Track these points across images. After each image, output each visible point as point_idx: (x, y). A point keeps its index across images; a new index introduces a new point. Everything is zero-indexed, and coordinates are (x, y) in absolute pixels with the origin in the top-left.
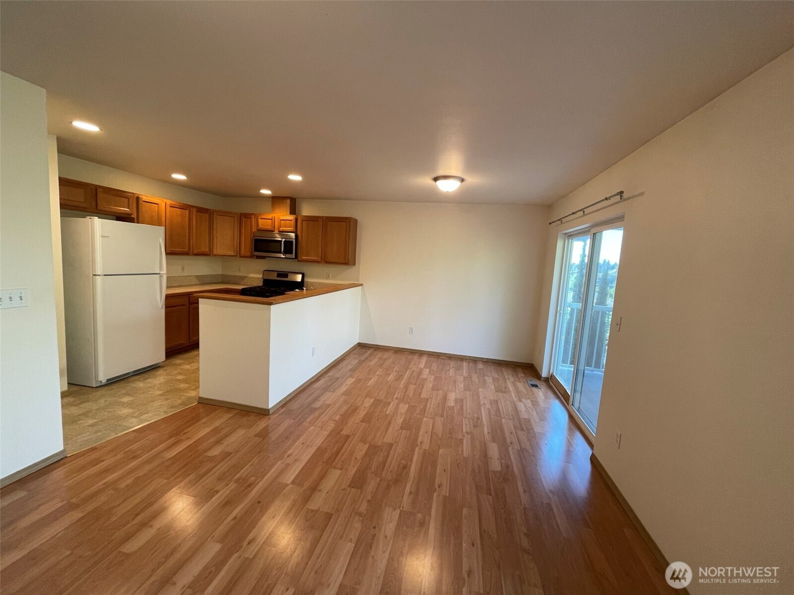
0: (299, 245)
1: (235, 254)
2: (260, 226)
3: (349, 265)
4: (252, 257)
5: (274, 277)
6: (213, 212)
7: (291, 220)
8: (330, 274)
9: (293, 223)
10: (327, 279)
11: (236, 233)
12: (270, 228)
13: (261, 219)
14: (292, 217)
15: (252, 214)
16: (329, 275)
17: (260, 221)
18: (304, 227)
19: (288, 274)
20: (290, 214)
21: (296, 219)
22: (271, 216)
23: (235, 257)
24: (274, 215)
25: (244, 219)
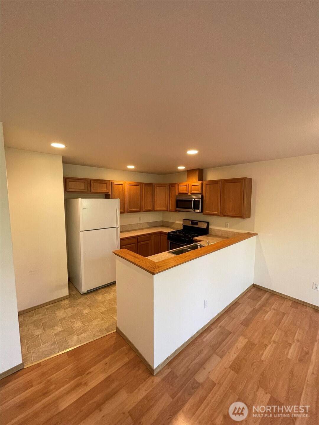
0: (204, 203)
1: (167, 210)
2: (180, 191)
3: (244, 218)
4: (175, 211)
5: (189, 224)
6: (155, 185)
7: (199, 185)
8: (229, 224)
9: (200, 187)
10: (225, 227)
11: (167, 197)
12: (186, 192)
13: (180, 186)
14: (199, 183)
15: (176, 184)
16: (227, 225)
17: (180, 187)
18: (208, 189)
19: (198, 223)
20: (199, 181)
21: (202, 184)
22: (186, 184)
23: (167, 212)
24: (187, 183)
25: (171, 187)
